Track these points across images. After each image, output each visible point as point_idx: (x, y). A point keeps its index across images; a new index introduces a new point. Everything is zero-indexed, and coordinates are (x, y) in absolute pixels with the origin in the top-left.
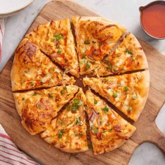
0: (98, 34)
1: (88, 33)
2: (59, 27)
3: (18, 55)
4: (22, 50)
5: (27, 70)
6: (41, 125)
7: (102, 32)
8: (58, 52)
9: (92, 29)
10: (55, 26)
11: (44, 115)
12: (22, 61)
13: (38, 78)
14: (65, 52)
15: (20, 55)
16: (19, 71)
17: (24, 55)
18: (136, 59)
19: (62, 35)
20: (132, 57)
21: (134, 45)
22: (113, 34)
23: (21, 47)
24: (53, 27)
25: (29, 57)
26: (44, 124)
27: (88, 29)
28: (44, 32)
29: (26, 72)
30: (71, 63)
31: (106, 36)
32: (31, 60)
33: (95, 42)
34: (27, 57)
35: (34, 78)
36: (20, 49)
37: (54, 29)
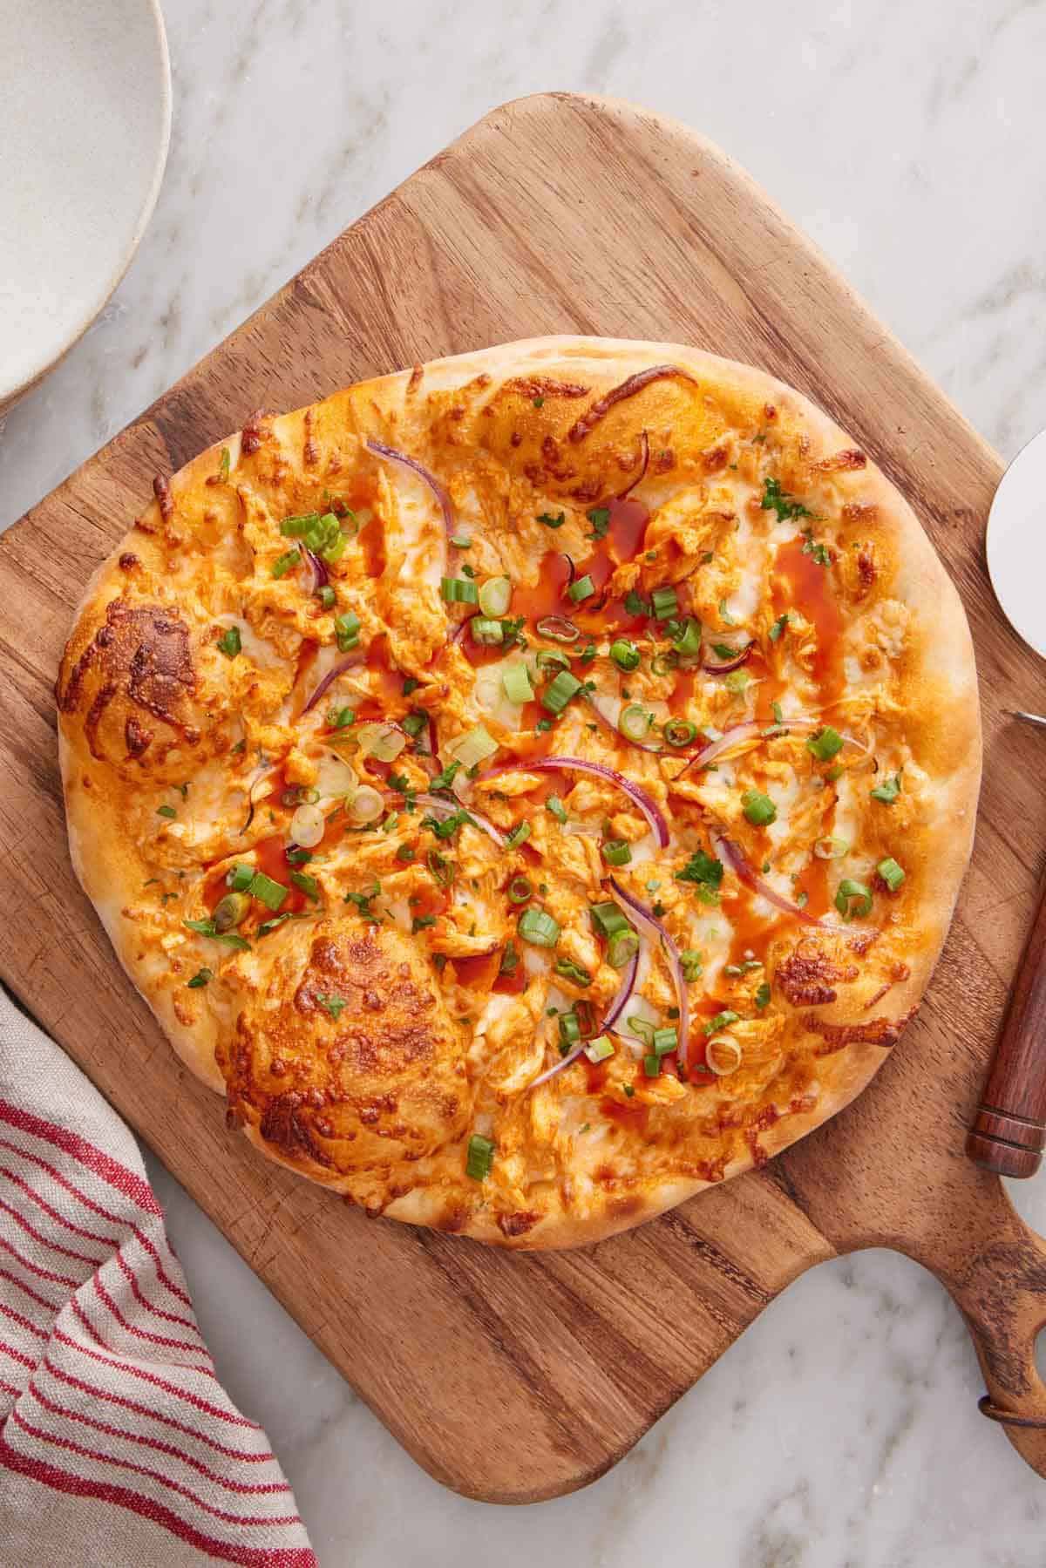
0: (562, 466)
1: (493, 466)
2: (309, 459)
3: (80, 718)
4: (93, 682)
5: (172, 797)
6: (368, 1121)
7: (593, 444)
8: (338, 638)
9: (515, 443)
10: (277, 463)
11: (365, 1048)
12: (116, 751)
13: (262, 824)
14: (388, 620)
15: (92, 724)
16: (122, 825)
17: (118, 709)
18: (841, 540)
19: (341, 514)
20: (809, 534)
21: (803, 451)
22: (666, 438)
23: (85, 663)
24: (268, 471)
25: (161, 716)
26: (391, 1108)
27: (484, 443)
28: (209, 519)
29: (168, 813)
30: (446, 694)
31: (623, 467)
32: (179, 728)
33: (561, 519)
34: (144, 717)
35: (231, 834)
36: (76, 679)
37: (276, 482)
